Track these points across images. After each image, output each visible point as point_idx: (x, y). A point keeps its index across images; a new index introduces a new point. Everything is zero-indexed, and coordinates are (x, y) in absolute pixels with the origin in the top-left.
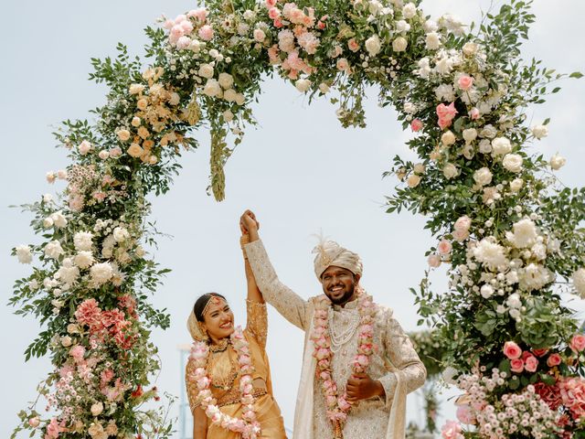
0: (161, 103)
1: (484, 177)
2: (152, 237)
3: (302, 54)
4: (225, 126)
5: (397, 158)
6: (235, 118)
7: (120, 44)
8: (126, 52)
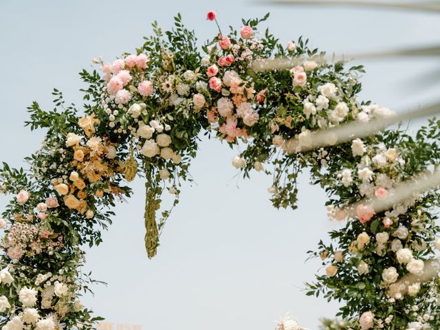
0: (100, 159)
1: (390, 276)
2: (86, 284)
3: (240, 124)
4: (161, 184)
5: (321, 243)
6: (171, 176)
7: (55, 90)
8: (61, 97)
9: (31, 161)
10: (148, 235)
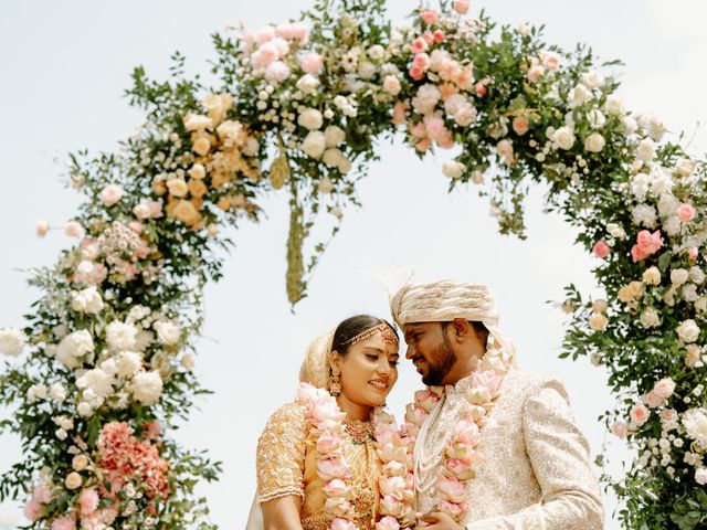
0: (237, 151)
1: (689, 331)
6: (334, 191)
7: (177, 53)
8: (182, 65)
9: (125, 147)
10: (290, 271)
